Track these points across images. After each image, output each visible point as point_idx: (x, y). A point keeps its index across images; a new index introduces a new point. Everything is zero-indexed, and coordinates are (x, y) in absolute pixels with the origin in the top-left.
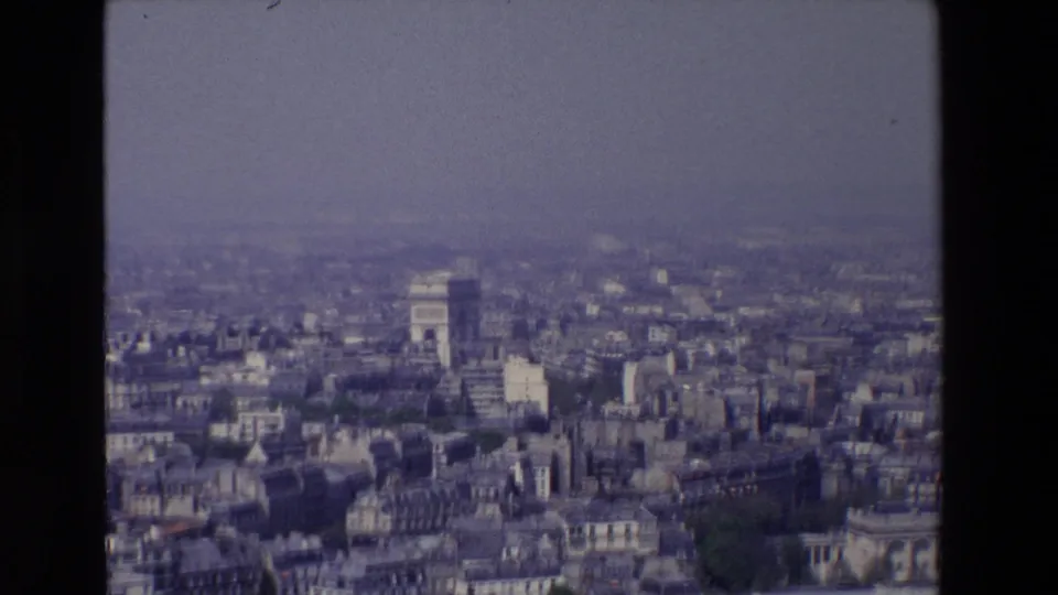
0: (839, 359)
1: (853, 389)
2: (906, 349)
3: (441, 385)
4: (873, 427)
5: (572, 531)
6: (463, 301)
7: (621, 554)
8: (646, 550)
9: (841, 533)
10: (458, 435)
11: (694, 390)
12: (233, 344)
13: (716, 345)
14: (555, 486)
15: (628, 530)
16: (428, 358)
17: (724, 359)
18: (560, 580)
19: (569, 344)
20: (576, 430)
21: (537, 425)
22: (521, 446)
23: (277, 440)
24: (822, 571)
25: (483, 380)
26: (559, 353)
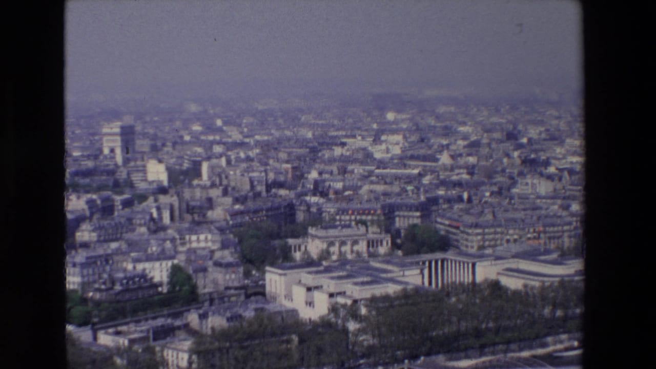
0: (302, 159)
1: (309, 173)
2: (333, 154)
3: (119, 174)
4: (319, 189)
5: (181, 239)
6: (128, 134)
7: (204, 249)
8: (215, 247)
9: (306, 239)
10: (126, 196)
11: (235, 174)
13: (245, 153)
14: (172, 218)
15: (206, 238)
16: (112, 161)
17: (249, 159)
18: (176, 261)
19: (176, 153)
20: (181, 193)
21: (163, 190)
22: (156, 200)
24: (298, 256)
25: (138, 171)
26: (172, 158)
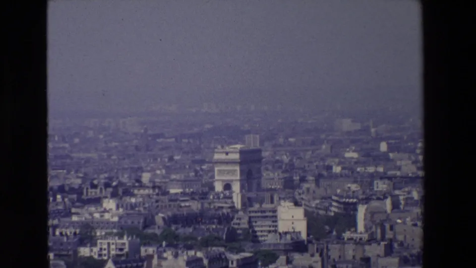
12: (93, 193)
16: (226, 203)
19: (320, 192)
20: (325, 250)
21: (299, 246)
23: (123, 258)
26: (314, 199)
